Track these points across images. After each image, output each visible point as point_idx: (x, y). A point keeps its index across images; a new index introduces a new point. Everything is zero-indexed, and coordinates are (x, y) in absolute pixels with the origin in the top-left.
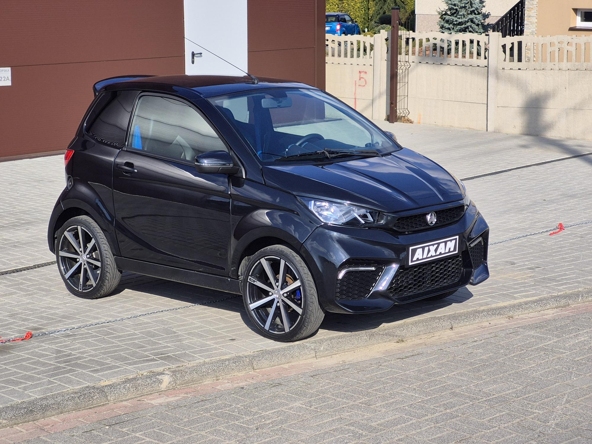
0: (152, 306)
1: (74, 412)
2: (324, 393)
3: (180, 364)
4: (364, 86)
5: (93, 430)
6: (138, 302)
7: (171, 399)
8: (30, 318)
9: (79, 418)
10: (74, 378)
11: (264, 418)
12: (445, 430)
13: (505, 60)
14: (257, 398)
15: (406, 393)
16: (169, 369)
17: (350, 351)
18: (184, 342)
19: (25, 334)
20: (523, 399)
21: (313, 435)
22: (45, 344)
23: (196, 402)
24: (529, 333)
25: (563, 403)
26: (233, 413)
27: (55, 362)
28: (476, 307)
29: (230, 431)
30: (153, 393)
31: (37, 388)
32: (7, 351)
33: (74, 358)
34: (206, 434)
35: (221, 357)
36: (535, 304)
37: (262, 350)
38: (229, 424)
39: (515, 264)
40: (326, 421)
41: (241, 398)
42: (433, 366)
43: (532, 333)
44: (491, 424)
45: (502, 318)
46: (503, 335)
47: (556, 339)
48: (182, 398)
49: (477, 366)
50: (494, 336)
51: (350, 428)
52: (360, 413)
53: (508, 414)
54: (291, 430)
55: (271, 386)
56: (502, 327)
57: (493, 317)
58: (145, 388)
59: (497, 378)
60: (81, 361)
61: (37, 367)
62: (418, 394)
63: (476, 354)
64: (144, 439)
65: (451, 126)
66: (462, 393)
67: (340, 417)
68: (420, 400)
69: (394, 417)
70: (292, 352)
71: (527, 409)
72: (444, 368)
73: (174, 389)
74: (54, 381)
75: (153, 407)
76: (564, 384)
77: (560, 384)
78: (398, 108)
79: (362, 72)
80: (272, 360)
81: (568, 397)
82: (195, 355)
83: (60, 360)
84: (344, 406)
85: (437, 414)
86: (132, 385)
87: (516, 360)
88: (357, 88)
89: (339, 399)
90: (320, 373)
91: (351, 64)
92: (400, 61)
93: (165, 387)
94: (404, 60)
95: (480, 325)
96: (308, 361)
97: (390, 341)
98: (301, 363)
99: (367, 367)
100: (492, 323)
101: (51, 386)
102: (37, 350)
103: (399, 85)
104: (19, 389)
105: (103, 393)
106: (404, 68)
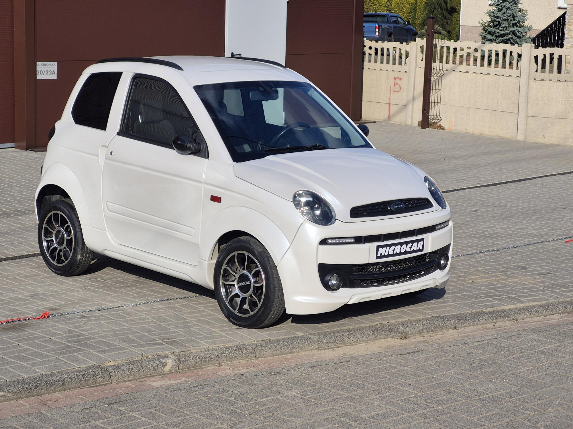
0: (167, 293)
1: (77, 389)
2: (320, 384)
3: (184, 349)
4: (398, 92)
5: (92, 407)
6: (153, 288)
7: (172, 382)
8: (50, 298)
9: (81, 395)
10: (81, 357)
11: (259, 405)
12: (434, 425)
13: (537, 71)
14: (255, 385)
15: (401, 388)
16: (174, 353)
17: (352, 345)
18: (192, 329)
19: (42, 314)
20: (516, 400)
21: (304, 423)
22: (60, 324)
23: (196, 385)
24: (532, 336)
25: (556, 406)
26: (230, 399)
27: (66, 341)
28: (481, 309)
29: (224, 415)
30: (155, 376)
31: (45, 365)
32: (23, 329)
33: (85, 338)
34: (200, 417)
35: (225, 344)
36: (541, 309)
37: (267, 340)
38: (224, 408)
39: (526, 269)
40: (318, 411)
41: (239, 384)
42: (432, 363)
43: (535, 336)
44: (480, 423)
45: (507, 320)
46: (506, 337)
47: (558, 344)
48: (183, 381)
49: (475, 365)
50: (496, 337)
51: (341, 418)
52: (352, 404)
53: (499, 414)
54: (283, 417)
55: (270, 374)
56: (506, 329)
57: (498, 319)
58: (148, 371)
59: (493, 379)
60: (90, 341)
61: (48, 345)
62: (413, 390)
63: (476, 354)
64: (139, 419)
65: (481, 134)
66: (456, 390)
67: (332, 407)
68: (413, 396)
69: (385, 411)
70: (295, 342)
71: (519, 410)
72: (442, 366)
73: (177, 373)
74: (62, 359)
75: (153, 388)
76: (559, 387)
77: (555, 387)
78: (430, 115)
79: (397, 78)
80: (275, 350)
81: (561, 400)
82: (201, 342)
83: (71, 339)
84: (337, 397)
85: (428, 410)
86: (135, 366)
87: (514, 361)
88: (391, 93)
89: (334, 390)
90: (320, 365)
91: (387, 70)
92: (434, 69)
93: (168, 370)
94: (438, 68)
95: (484, 326)
96: (310, 353)
97: (393, 337)
98: (303, 354)
99: (367, 361)
100: (497, 325)
101: (58, 363)
102: (50, 329)
103: (432, 92)
104: (27, 365)
105: (107, 373)
106: (438, 76)
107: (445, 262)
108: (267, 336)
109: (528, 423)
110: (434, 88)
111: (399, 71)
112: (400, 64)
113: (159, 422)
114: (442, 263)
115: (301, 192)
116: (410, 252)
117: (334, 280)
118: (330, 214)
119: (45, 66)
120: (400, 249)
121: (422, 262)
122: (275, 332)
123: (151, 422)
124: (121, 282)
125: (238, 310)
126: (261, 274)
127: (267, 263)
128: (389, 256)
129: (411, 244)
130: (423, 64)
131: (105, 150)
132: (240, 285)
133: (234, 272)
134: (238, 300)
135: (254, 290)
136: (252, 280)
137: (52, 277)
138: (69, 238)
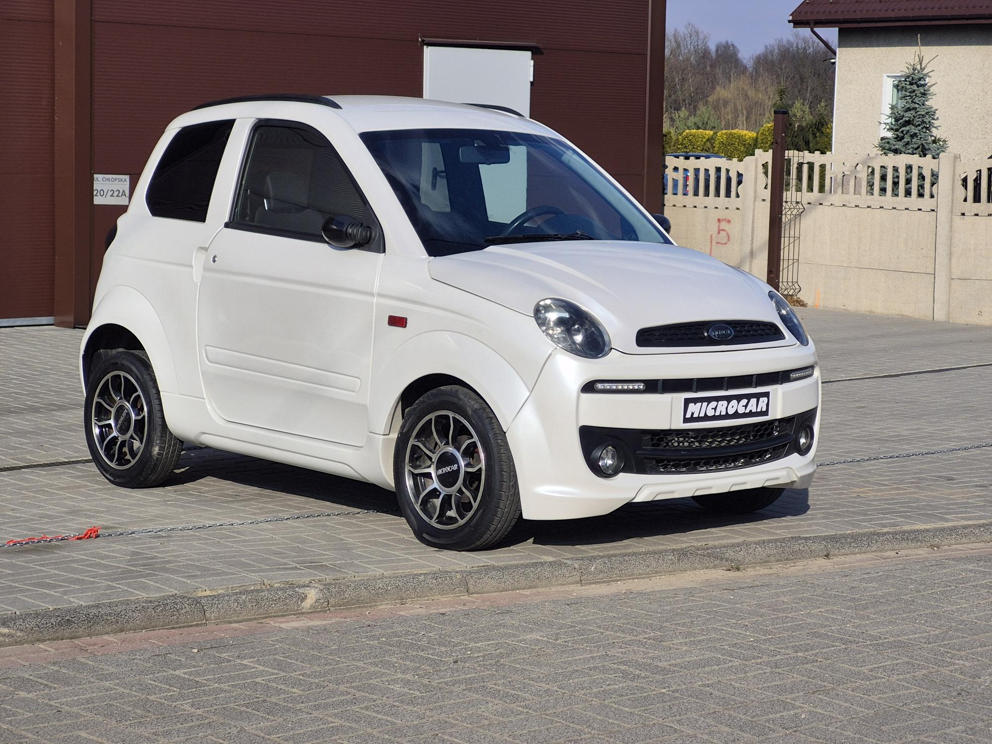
1: (144, 631)
2: (584, 624)
3: (339, 576)
4: (726, 244)
5: (170, 653)
7: (316, 623)
8: (101, 515)
9: (150, 638)
10: (152, 583)
11: (471, 650)
12: (790, 677)
13: (965, 200)
14: (467, 625)
15: (730, 630)
16: (320, 581)
17: (642, 578)
18: (354, 551)
20: (939, 646)
21: (553, 673)
22: (117, 545)
23: (358, 627)
24: (965, 566)
27: (126, 565)
28: (874, 528)
29: (407, 663)
30: (285, 615)
31: (87, 593)
32: (51, 551)
33: (161, 561)
34: (363, 666)
35: (413, 570)
37: (488, 566)
38: (407, 654)
39: (953, 480)
40: (578, 658)
41: (437, 625)
42: (785, 600)
43: (970, 566)
44: (874, 674)
45: (920, 547)
46: (918, 567)
48: (335, 622)
49: (864, 602)
50: (902, 568)
51: (621, 667)
52: (641, 649)
53: (908, 663)
54: (515, 665)
55: (494, 613)
56: (918, 559)
57: (904, 544)
58: (273, 605)
59: (896, 619)
60: (171, 565)
61: (94, 570)
62: (751, 632)
63: (866, 588)
64: (254, 668)
65: (869, 312)
66: (829, 633)
67: (604, 653)
68: (752, 639)
69: (701, 657)
70: (539, 569)
71: (944, 659)
72: (804, 603)
73: (324, 612)
75: (282, 630)
78: (781, 280)
79: (723, 220)
80: (503, 580)
82: (369, 566)
83: (136, 563)
84: (614, 641)
85: (779, 657)
86: (250, 597)
87: (934, 598)
88: (713, 248)
89: (609, 633)
90: (583, 601)
91: (706, 207)
92: (786, 202)
93: (309, 606)
94: (794, 199)
95: (879, 554)
96: (566, 588)
97: (715, 567)
98: (554, 589)
99: (668, 597)
100: (902, 552)
101: (110, 591)
102: (99, 551)
103: (784, 242)
104: (54, 594)
105: (198, 605)
106: (794, 213)
107: (808, 442)
108: (488, 561)
109: (962, 676)
110: (787, 235)
111: (727, 208)
112: (728, 194)
113: (289, 672)
114: (801, 444)
115: (548, 302)
116: (744, 415)
117: (609, 459)
118: (600, 340)
119: (109, 183)
120: (727, 408)
121: (765, 436)
122: (502, 555)
123: (276, 671)
124: (231, 496)
125: (438, 518)
126: (478, 453)
127: (488, 427)
128: (706, 418)
129: (746, 401)
130: (767, 194)
131: (203, 256)
132: (440, 472)
133: (430, 451)
134: (438, 502)
135: (465, 480)
136: (462, 463)
137: (109, 489)
138: (139, 418)
